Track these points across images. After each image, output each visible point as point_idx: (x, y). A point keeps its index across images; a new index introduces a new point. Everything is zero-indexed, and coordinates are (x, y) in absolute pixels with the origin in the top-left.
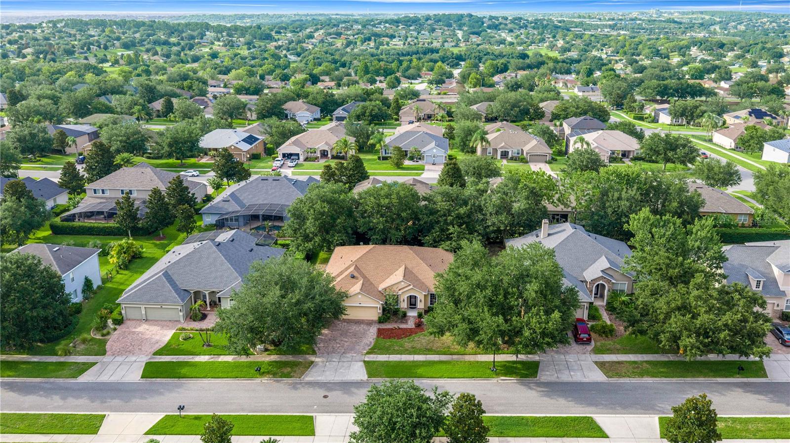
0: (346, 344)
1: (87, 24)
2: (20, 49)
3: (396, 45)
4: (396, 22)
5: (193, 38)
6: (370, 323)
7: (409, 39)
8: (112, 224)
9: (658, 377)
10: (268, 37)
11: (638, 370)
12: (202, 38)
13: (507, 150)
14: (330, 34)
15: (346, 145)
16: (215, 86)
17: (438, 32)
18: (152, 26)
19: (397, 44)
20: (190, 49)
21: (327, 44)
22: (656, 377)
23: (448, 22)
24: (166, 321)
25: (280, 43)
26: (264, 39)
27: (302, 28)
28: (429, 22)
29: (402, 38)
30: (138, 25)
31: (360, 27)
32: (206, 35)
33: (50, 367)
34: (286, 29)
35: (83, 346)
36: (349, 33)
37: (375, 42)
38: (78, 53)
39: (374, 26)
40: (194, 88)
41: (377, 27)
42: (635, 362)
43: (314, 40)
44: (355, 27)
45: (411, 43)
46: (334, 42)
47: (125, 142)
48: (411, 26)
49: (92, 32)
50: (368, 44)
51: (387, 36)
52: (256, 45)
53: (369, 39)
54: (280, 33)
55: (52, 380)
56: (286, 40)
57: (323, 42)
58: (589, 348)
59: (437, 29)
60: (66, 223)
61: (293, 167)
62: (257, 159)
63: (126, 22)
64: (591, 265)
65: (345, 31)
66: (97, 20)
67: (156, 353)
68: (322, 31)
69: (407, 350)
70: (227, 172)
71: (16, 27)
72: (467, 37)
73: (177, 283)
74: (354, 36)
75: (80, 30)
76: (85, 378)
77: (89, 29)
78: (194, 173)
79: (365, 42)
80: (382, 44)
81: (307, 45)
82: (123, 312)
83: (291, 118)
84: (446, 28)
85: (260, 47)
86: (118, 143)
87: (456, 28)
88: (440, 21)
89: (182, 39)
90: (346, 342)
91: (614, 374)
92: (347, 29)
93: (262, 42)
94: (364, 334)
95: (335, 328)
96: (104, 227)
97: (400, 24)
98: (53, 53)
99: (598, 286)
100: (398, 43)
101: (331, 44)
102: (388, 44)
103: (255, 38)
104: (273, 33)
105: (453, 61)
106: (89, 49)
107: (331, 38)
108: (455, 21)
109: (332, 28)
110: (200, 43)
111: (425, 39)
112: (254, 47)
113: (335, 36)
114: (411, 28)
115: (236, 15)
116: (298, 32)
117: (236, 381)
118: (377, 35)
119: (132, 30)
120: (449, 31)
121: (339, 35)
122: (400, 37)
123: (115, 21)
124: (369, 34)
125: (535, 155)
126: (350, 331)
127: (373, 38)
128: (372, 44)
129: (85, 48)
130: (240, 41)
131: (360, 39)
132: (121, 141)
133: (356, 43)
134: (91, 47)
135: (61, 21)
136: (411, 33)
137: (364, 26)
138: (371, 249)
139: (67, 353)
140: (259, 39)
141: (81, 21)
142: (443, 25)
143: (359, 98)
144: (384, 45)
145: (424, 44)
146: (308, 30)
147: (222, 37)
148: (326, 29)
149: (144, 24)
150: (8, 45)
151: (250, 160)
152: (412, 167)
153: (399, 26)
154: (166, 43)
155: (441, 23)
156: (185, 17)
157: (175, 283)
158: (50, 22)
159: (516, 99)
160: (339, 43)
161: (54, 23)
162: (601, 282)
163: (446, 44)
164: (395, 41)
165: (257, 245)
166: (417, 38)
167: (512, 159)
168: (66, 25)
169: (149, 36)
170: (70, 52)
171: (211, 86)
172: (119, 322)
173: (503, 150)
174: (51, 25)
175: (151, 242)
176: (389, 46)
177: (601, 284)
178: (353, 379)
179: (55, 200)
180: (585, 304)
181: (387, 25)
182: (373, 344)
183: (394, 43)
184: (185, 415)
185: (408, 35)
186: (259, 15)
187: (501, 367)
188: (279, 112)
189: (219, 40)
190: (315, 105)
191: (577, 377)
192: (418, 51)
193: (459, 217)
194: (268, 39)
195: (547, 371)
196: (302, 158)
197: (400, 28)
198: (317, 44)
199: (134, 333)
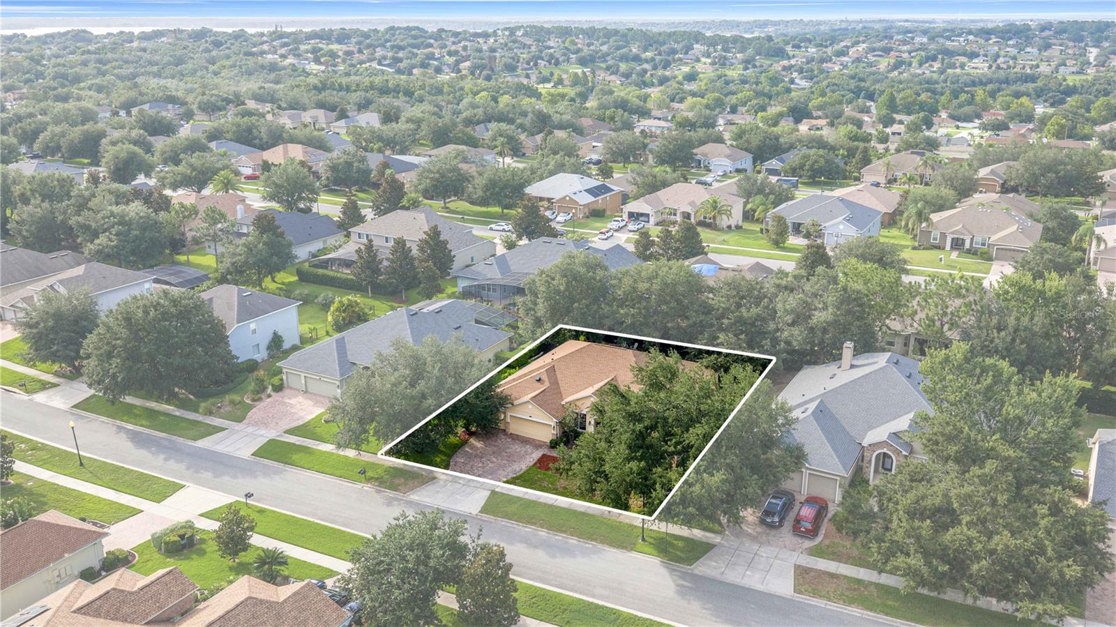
0: (491, 465)
1: (549, 32)
2: (457, 63)
3: (976, 68)
4: (986, 33)
5: (674, 52)
6: (537, 445)
7: (1001, 60)
8: (346, 273)
9: (875, 611)
10: (780, 53)
11: (856, 593)
12: (686, 53)
13: (962, 237)
14: (874, 50)
15: (715, 208)
16: (659, 119)
17: (1055, 51)
18: (624, 36)
19: (979, 67)
20: (665, 68)
21: (865, 65)
22: (871, 611)
23: (1076, 33)
24: (325, 397)
25: (793, 62)
26: (772, 56)
27: (833, 41)
28: (1047, 33)
29: (989, 58)
30: (609, 34)
31: (925, 40)
32: (693, 49)
33: (183, 424)
34: (810, 41)
35: (228, 409)
36: (905, 48)
37: (943, 63)
38: (522, 70)
39: (948, 38)
40: (616, 119)
41: (953, 41)
42: (859, 581)
43: (845, 59)
44: (917, 40)
45: (1002, 66)
46: (878, 61)
47: (437, 180)
48: (1010, 39)
49: (551, 43)
50: (931, 66)
51: (964, 54)
52: (757, 64)
53: (934, 59)
54: (799, 47)
55: (174, 438)
56: (804, 57)
57: (859, 62)
58: (808, 544)
59: (1054, 45)
60: (312, 269)
61: (633, 231)
62: (599, 216)
63: (595, 30)
64: (887, 422)
65: (899, 45)
66: (561, 28)
67: (290, 432)
68: (864, 45)
69: (557, 489)
70: (527, 228)
71: (468, 35)
72: (1102, 59)
73: (348, 353)
74: (910, 53)
75: (539, 41)
76: (202, 443)
77: (549, 39)
78: (506, 227)
79: (926, 62)
80: (953, 66)
81: (833, 65)
82: (284, 377)
83: (705, 166)
84: (1071, 44)
85: (762, 66)
86: (428, 181)
87: (1090, 44)
88: (1064, 31)
89: (660, 54)
90: (492, 462)
91: (810, 589)
92: (904, 42)
93: (768, 60)
94: (521, 457)
95: (493, 443)
96: (346, 279)
97: (993, 36)
98: (492, 69)
99: (878, 455)
100: (980, 65)
101: (870, 65)
102: (962, 66)
103: (760, 54)
104: (789, 49)
105: (1055, 96)
106: (536, 64)
107: (874, 56)
108: (1092, 33)
109: (881, 41)
110: (680, 59)
111: (1029, 59)
112: (755, 66)
113: (880, 53)
114: (1011, 42)
115: (755, 21)
116: (826, 47)
117: (338, 481)
118: (949, 53)
119: (600, 41)
120: (1076, 49)
121: (887, 51)
122: (986, 56)
123: (582, 29)
124: (937, 50)
125: (1006, 249)
126: (508, 451)
127: (940, 57)
128: (937, 65)
129: (532, 64)
130: (736, 57)
131: (918, 58)
132: (432, 179)
133: (910, 64)
134: (539, 61)
135: (519, 28)
136: (1008, 49)
137: (932, 39)
138: (584, 347)
139: (210, 413)
140: (765, 56)
141: (542, 28)
142: (1067, 39)
143: (815, 144)
144: (956, 68)
145: (1024, 68)
146: (843, 44)
147: (715, 51)
148: (871, 43)
149: (616, 32)
150: (447, 57)
151: (588, 217)
152: (797, 247)
153: (990, 39)
154: (637, 59)
155: (1065, 36)
156: (687, 24)
157: (346, 353)
158: (506, 29)
159: (1055, 160)
160: (883, 64)
161: (512, 31)
162: (885, 450)
163: (1062, 69)
164: (977, 62)
165: (477, 322)
166: (1014, 58)
167: (969, 251)
168: (525, 35)
169: (618, 48)
170: (511, 68)
171: (655, 118)
172: (279, 388)
173: (956, 236)
174: (507, 33)
175: (390, 304)
176: (963, 69)
177: (884, 453)
178: (462, 509)
179: (325, 242)
180: (838, 478)
181: (971, 37)
182: (522, 472)
183: (973, 65)
184: (253, 505)
185: (1002, 53)
186: (788, 22)
187: (655, 539)
188: (685, 156)
189: (708, 56)
190: (746, 150)
191: (753, 580)
192: (1007, 79)
193: (740, 320)
194: (778, 56)
195: (715, 561)
196: (652, 220)
197: (991, 42)
198: (849, 64)
199: (285, 403)
